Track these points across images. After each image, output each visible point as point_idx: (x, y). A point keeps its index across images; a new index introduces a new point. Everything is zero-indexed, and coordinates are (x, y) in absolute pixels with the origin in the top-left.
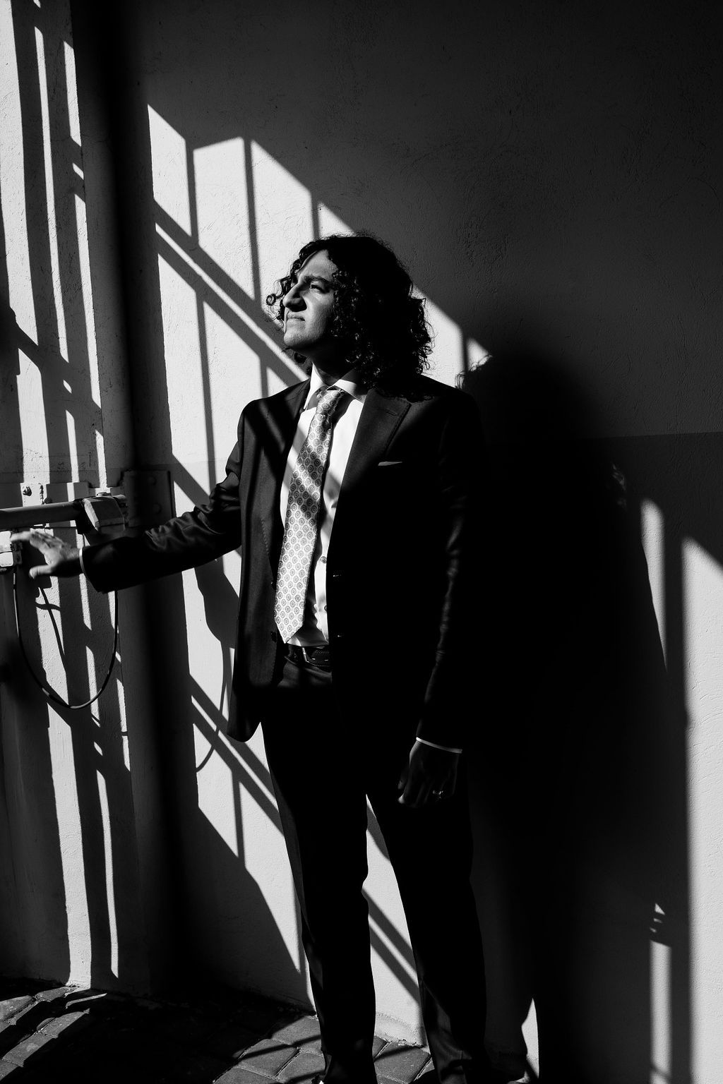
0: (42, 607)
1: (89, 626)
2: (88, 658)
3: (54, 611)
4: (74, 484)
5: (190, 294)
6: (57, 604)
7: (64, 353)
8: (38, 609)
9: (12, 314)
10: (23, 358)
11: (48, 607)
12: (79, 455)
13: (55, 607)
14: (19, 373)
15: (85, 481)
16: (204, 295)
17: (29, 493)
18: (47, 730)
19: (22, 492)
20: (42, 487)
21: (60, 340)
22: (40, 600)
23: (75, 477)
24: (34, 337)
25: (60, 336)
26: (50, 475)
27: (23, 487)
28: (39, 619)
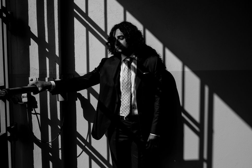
0: (34, 114)
1: (50, 119)
2: (49, 128)
3: (38, 115)
4: (48, 78)
5: (84, 29)
6: (39, 113)
7: (47, 40)
8: (32, 115)
9: (29, 28)
10: (32, 41)
11: (36, 114)
12: (49, 70)
13: (38, 114)
14: (30, 45)
15: (52, 77)
16: (88, 29)
17: (32, 80)
18: (33, 151)
19: (29, 80)
20: (37, 79)
21: (46, 37)
22: (33, 112)
23: (48, 76)
24: (36, 35)
25: (46, 35)
26: (39, 75)
27: (30, 79)
28: (32, 117)
